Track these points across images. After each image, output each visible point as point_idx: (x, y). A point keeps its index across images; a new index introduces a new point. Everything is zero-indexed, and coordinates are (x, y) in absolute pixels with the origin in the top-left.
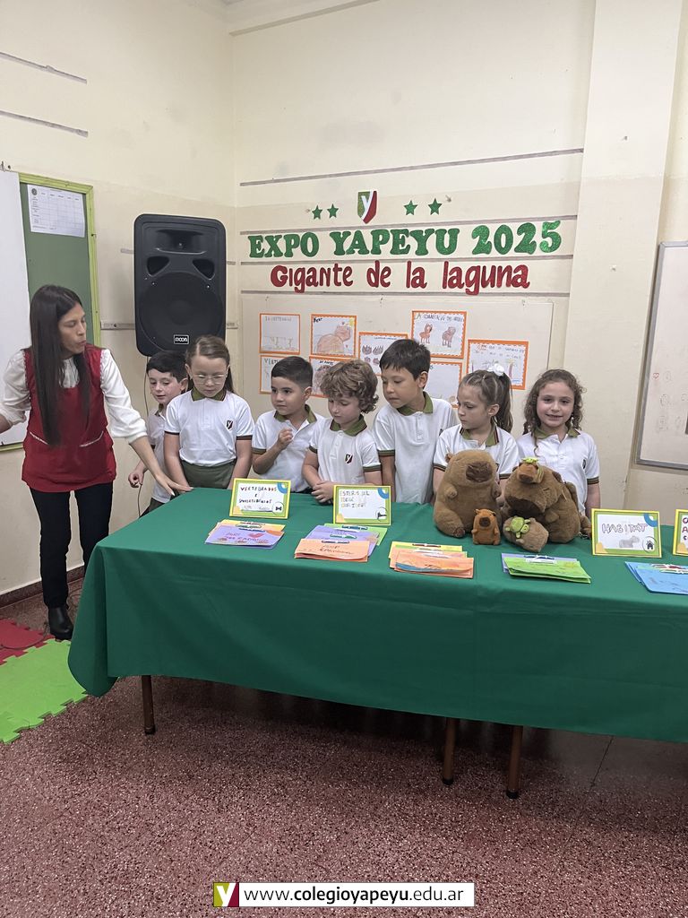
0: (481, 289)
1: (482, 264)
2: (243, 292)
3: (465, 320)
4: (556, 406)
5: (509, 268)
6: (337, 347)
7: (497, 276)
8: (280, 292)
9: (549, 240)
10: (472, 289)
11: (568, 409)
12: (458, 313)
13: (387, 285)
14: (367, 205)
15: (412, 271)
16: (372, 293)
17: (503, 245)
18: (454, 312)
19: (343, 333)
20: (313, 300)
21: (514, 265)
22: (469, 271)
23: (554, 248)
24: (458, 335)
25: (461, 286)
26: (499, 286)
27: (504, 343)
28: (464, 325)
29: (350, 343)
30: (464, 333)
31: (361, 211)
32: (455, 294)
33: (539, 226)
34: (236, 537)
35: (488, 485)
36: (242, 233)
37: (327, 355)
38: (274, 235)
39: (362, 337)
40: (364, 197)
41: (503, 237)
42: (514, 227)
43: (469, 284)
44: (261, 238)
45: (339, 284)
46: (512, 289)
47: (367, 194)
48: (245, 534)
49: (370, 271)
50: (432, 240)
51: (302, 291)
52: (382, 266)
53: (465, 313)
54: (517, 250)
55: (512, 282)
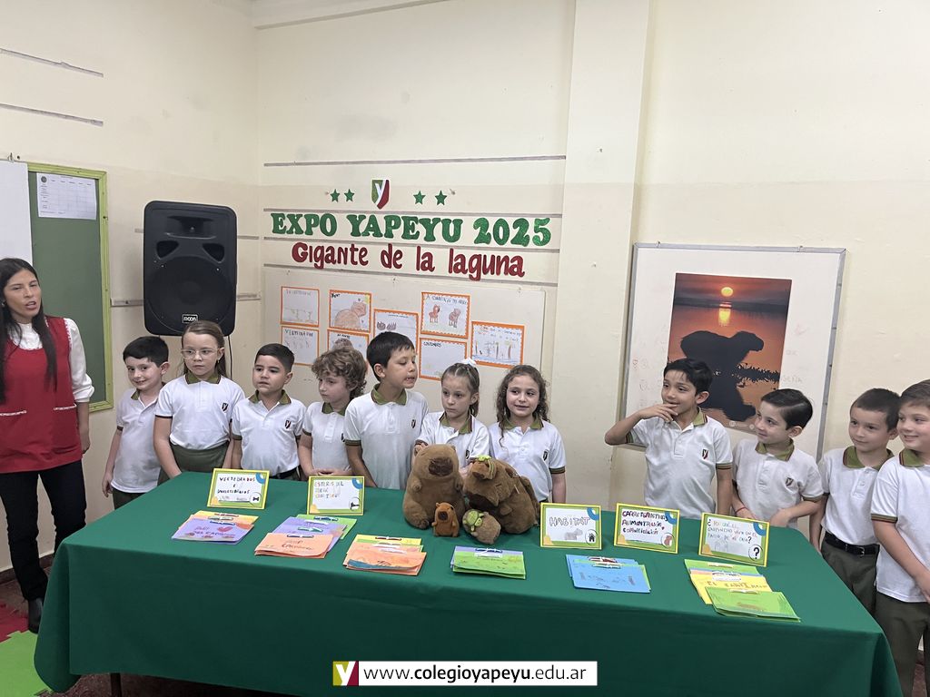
0: (483, 276)
1: (483, 253)
2: (265, 265)
3: (469, 304)
4: (522, 397)
5: (506, 258)
6: (354, 322)
7: (496, 265)
8: (300, 267)
9: (540, 234)
10: (474, 275)
11: (533, 400)
12: (462, 296)
13: (400, 266)
14: (380, 192)
15: (421, 255)
16: (385, 274)
17: (501, 237)
18: (459, 296)
19: (359, 310)
20: (331, 277)
21: (511, 255)
22: (472, 259)
23: (545, 242)
25: (465, 272)
26: (498, 273)
27: (503, 326)
28: (468, 308)
29: (365, 318)
30: (468, 315)
31: (375, 197)
32: (460, 279)
33: (531, 222)
34: (204, 532)
35: (450, 479)
36: (265, 210)
37: (344, 329)
38: (295, 214)
39: (377, 313)
40: (377, 185)
41: (501, 229)
42: (510, 221)
43: (472, 270)
44: (283, 215)
45: (356, 263)
46: (509, 277)
47: (380, 182)
48: (214, 528)
49: (384, 253)
50: (439, 227)
51: (322, 267)
52: (395, 249)
53: (468, 297)
54: (513, 242)
55: (509, 271)
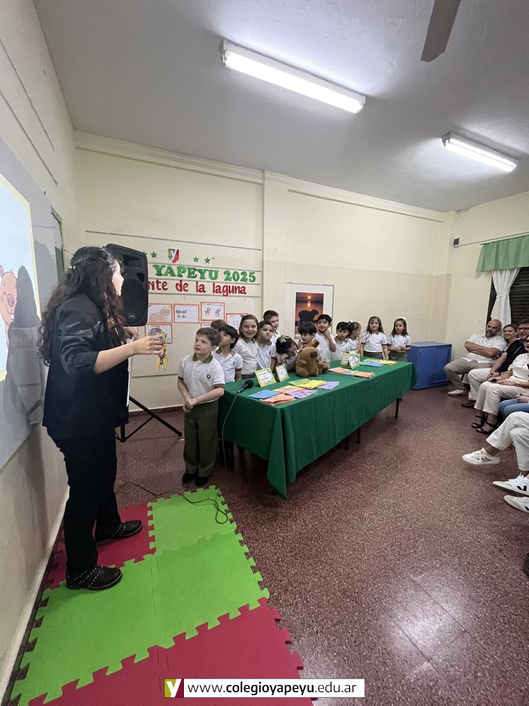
0: (229, 294)
1: (229, 285)
3: (224, 306)
5: (239, 287)
6: (163, 319)
7: (234, 289)
9: (252, 278)
10: (225, 294)
12: (221, 303)
13: (187, 291)
14: (174, 255)
15: (198, 286)
16: (179, 294)
17: (236, 278)
18: (219, 303)
19: (165, 312)
21: (241, 286)
22: (224, 287)
23: (254, 281)
24: (222, 311)
25: (221, 293)
26: (236, 293)
28: (224, 308)
29: (169, 316)
30: (224, 311)
31: (170, 257)
32: (218, 296)
33: (248, 273)
37: (156, 323)
40: (172, 251)
41: (236, 275)
42: (240, 272)
43: (224, 292)
45: (160, 289)
46: (240, 294)
47: (174, 250)
49: (177, 284)
50: (207, 273)
52: (183, 283)
53: (224, 303)
54: (241, 280)
55: (240, 292)
